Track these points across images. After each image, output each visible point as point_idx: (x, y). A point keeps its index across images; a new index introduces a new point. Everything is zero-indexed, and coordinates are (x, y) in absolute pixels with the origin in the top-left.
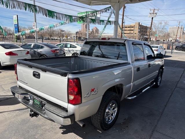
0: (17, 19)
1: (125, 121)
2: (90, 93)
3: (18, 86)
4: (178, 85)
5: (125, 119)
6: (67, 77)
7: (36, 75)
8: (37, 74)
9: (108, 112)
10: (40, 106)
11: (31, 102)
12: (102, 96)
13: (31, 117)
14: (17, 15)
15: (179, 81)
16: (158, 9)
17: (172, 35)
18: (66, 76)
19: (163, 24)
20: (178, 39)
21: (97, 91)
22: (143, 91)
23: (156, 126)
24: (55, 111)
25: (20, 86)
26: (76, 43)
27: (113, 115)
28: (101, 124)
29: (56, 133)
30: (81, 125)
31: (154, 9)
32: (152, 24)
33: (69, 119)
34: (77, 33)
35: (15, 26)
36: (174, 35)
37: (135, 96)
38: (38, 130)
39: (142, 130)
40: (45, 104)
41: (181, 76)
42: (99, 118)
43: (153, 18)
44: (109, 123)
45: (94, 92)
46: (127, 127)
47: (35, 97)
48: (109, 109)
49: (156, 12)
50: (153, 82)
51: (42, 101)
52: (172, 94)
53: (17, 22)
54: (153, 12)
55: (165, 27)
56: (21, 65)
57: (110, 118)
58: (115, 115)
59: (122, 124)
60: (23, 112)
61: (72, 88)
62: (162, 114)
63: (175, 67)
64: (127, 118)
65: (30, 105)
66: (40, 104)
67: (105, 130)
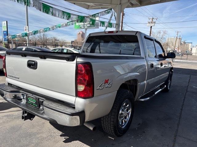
0: (6, 25)
1: (139, 126)
2: (103, 85)
3: (7, 84)
4: (188, 89)
5: (140, 124)
6: (75, 62)
7: (32, 65)
8: (34, 63)
9: (122, 114)
10: (37, 106)
11: (24, 102)
12: (117, 91)
13: (24, 119)
14: (7, 21)
15: (188, 86)
16: (156, 18)
17: (171, 45)
18: (73, 60)
19: (162, 33)
20: (176, 49)
21: (111, 83)
22: (156, 93)
23: (177, 130)
24: (57, 107)
25: (9, 84)
26: (73, 48)
27: (126, 118)
28: (115, 127)
29: (56, 142)
30: (91, 129)
31: (153, 18)
32: (150, 33)
33: (78, 117)
34: (72, 42)
35: (4, 33)
36: (173, 45)
37: (149, 98)
38: (32, 139)
39: (162, 135)
40: (43, 102)
41: (189, 81)
42: (112, 120)
43: (151, 27)
44: (123, 127)
45: (108, 84)
46: (144, 132)
47: (30, 95)
48: (123, 110)
49: (154, 21)
50: (164, 85)
51: (39, 99)
52: (185, 97)
53: (6, 29)
54: (151, 21)
55: (164, 37)
56: (11, 56)
57: (124, 122)
58: (128, 118)
59: (137, 129)
60: (12, 118)
61: (83, 75)
62: (180, 118)
63: (180, 73)
64: (141, 123)
65: (23, 105)
66: (36, 103)
67: (119, 136)
